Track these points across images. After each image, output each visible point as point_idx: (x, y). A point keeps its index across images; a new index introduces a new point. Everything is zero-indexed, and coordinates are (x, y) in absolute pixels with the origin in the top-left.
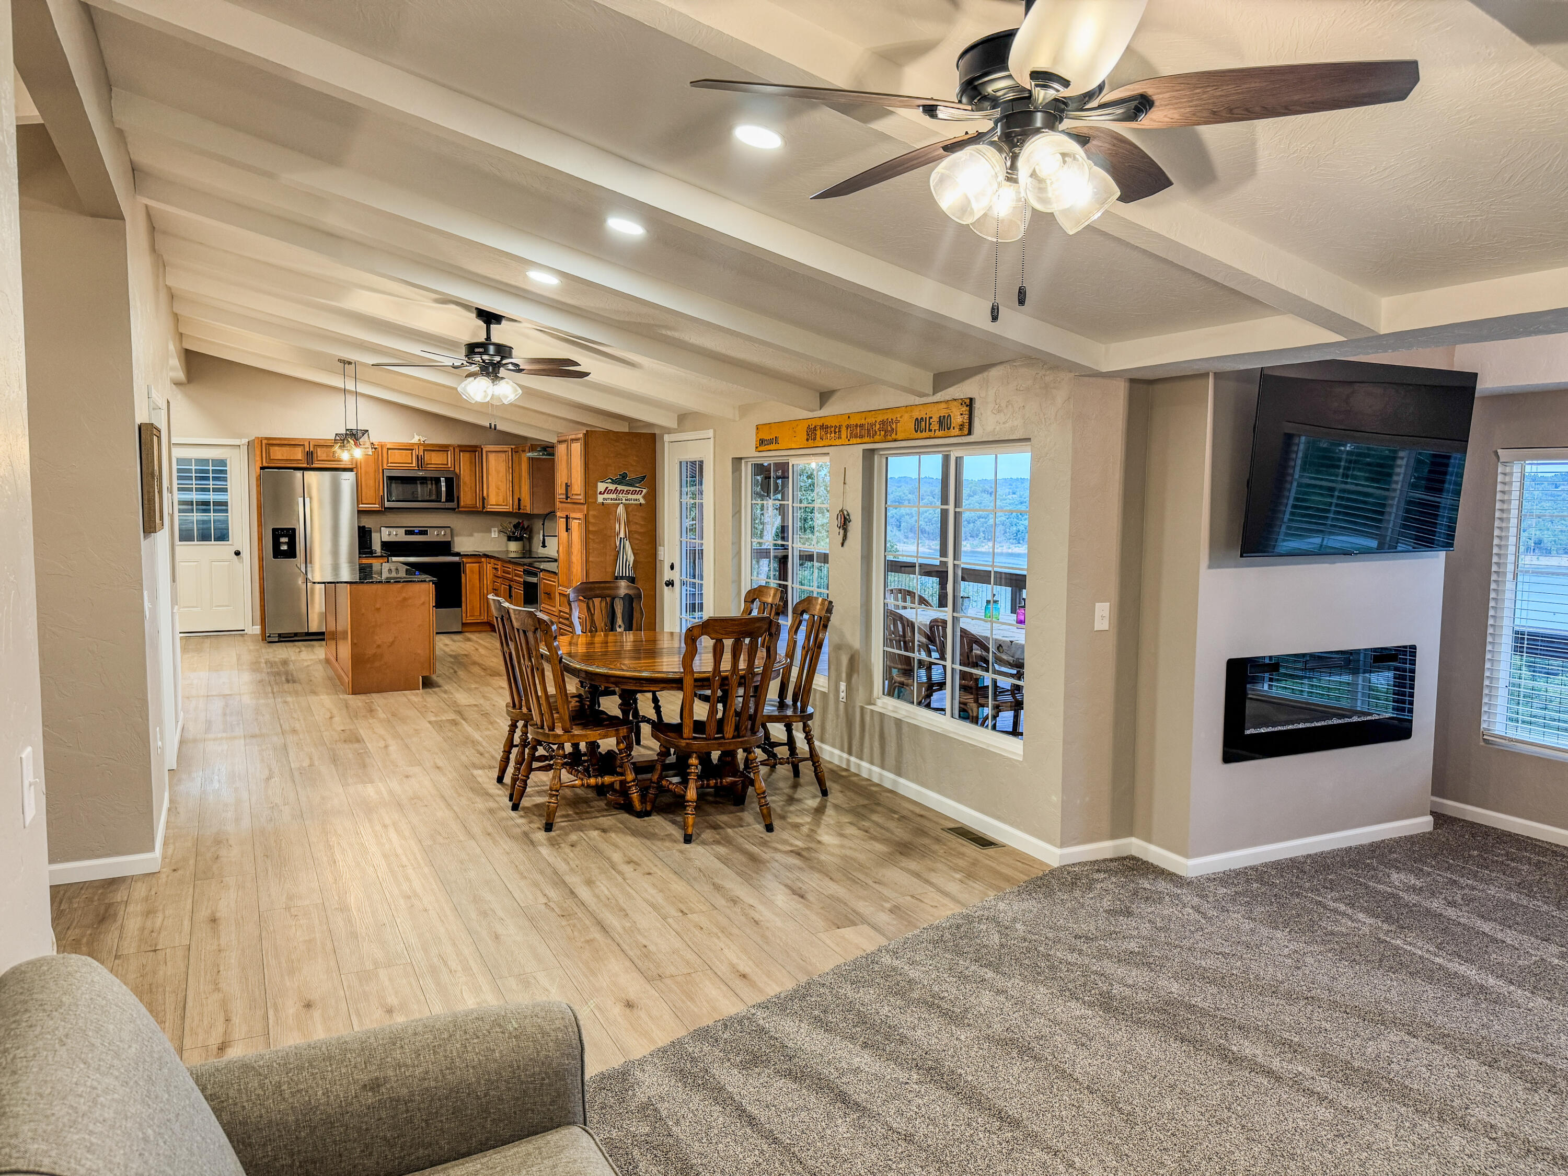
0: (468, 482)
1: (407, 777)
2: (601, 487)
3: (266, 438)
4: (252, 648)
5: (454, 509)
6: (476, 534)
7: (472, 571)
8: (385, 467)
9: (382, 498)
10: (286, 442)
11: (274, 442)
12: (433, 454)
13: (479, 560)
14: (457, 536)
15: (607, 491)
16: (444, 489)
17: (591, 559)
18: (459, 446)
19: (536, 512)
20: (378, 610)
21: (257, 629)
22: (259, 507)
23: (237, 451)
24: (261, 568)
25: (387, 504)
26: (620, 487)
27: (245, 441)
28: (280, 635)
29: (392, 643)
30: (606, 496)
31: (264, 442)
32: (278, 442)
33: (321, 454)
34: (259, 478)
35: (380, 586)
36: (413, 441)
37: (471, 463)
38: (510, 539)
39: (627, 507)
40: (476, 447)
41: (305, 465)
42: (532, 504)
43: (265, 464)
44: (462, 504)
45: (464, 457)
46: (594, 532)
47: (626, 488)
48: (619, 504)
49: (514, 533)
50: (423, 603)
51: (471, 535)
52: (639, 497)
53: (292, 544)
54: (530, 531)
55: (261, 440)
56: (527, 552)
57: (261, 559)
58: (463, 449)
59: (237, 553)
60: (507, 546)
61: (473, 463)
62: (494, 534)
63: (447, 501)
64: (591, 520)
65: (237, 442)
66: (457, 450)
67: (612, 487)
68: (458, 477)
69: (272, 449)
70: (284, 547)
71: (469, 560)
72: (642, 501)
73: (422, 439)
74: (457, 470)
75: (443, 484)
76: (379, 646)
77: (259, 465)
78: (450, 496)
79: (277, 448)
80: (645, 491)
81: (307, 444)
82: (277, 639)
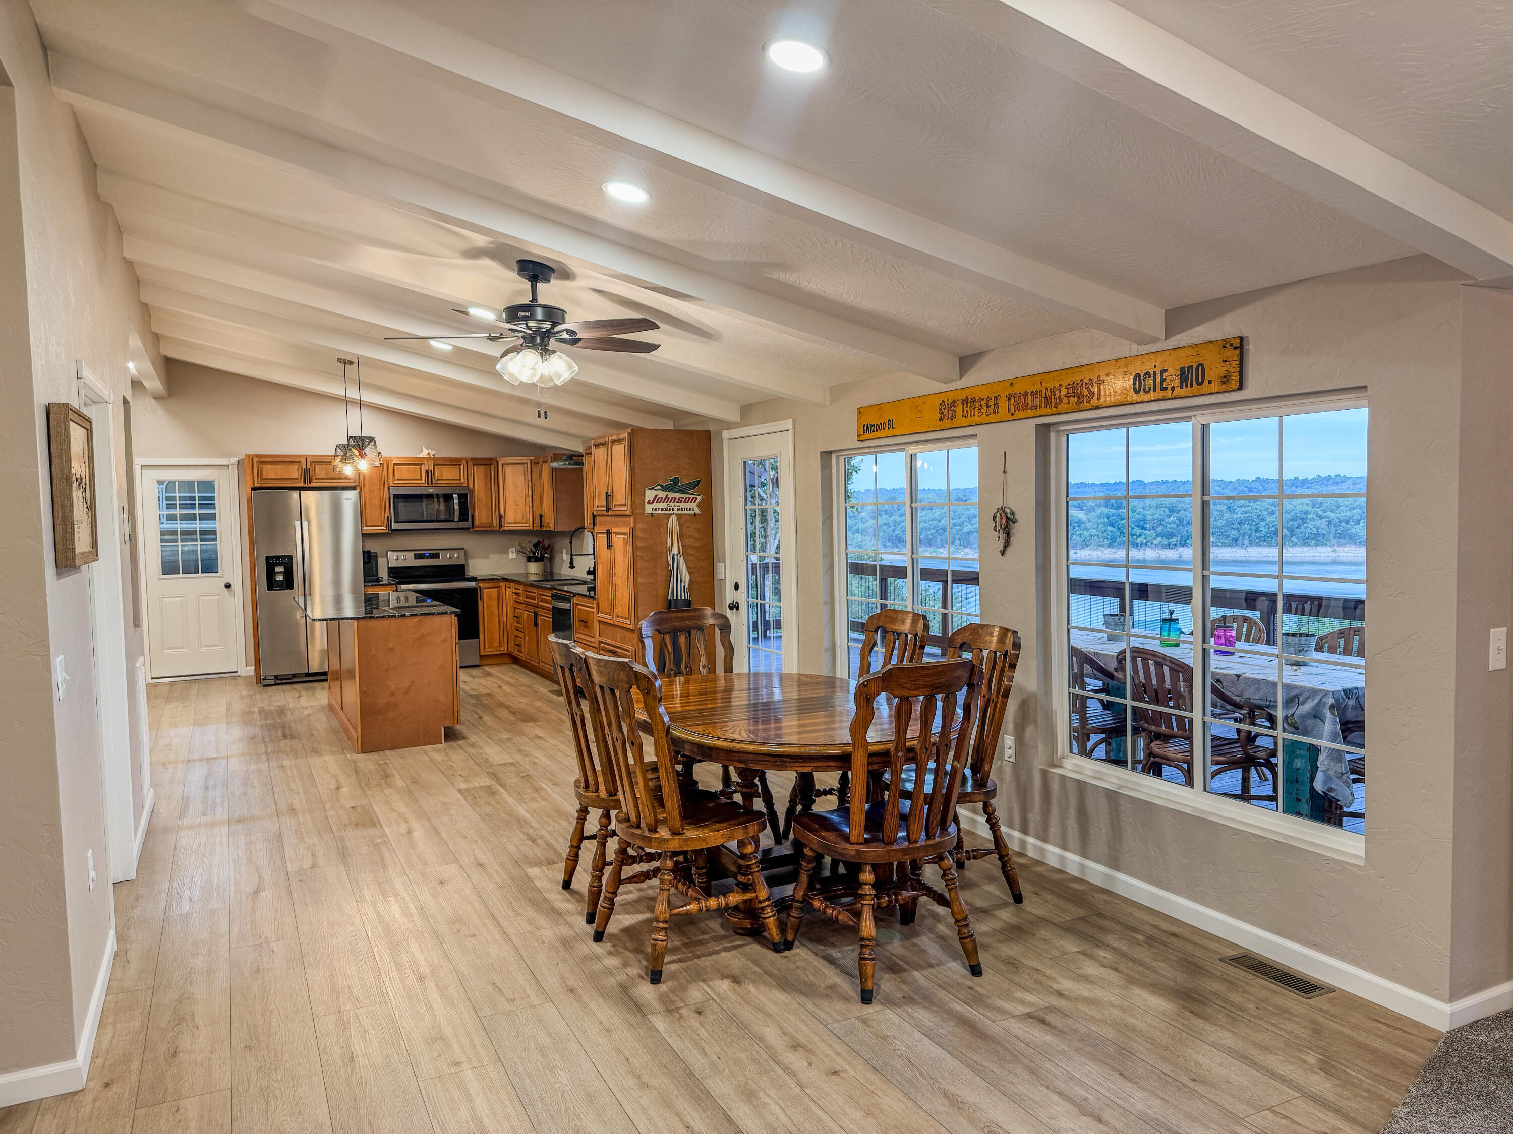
0: (483, 498)
1: (441, 883)
2: (650, 495)
3: (257, 456)
4: (244, 693)
5: (467, 529)
6: (492, 556)
7: (490, 598)
8: (391, 484)
9: (389, 519)
10: (280, 459)
11: (267, 459)
12: (444, 469)
13: (497, 584)
14: (472, 558)
15: (656, 499)
16: (457, 507)
17: (640, 580)
18: (472, 459)
19: (561, 528)
20: (391, 650)
21: (251, 671)
22: (251, 533)
23: (225, 471)
24: (254, 602)
25: (395, 526)
26: (671, 495)
27: (234, 460)
28: (276, 677)
29: (409, 689)
30: (655, 505)
31: (255, 460)
32: (270, 459)
33: (319, 471)
34: (249, 501)
35: (393, 621)
36: (421, 455)
37: (486, 477)
38: (529, 560)
39: (679, 517)
40: (491, 459)
41: (302, 485)
42: (556, 521)
43: (257, 485)
44: (477, 522)
45: (479, 472)
46: (643, 548)
47: (678, 496)
48: (670, 515)
49: (534, 554)
50: (444, 641)
51: (487, 557)
52: (693, 505)
53: (289, 574)
54: (550, 549)
55: (251, 458)
56: (549, 575)
57: (254, 591)
58: (477, 462)
59: (228, 586)
60: (526, 567)
61: (488, 478)
62: (512, 555)
63: (460, 520)
64: (639, 533)
65: (224, 461)
66: (470, 464)
67: (662, 495)
68: (472, 493)
69: (265, 467)
70: (280, 578)
71: (487, 585)
72: (697, 510)
73: (432, 453)
74: (471, 486)
75: (456, 501)
76: (392, 694)
77: (250, 485)
78: (464, 514)
79: (269, 466)
80: (699, 498)
81: (303, 460)
82: (273, 682)
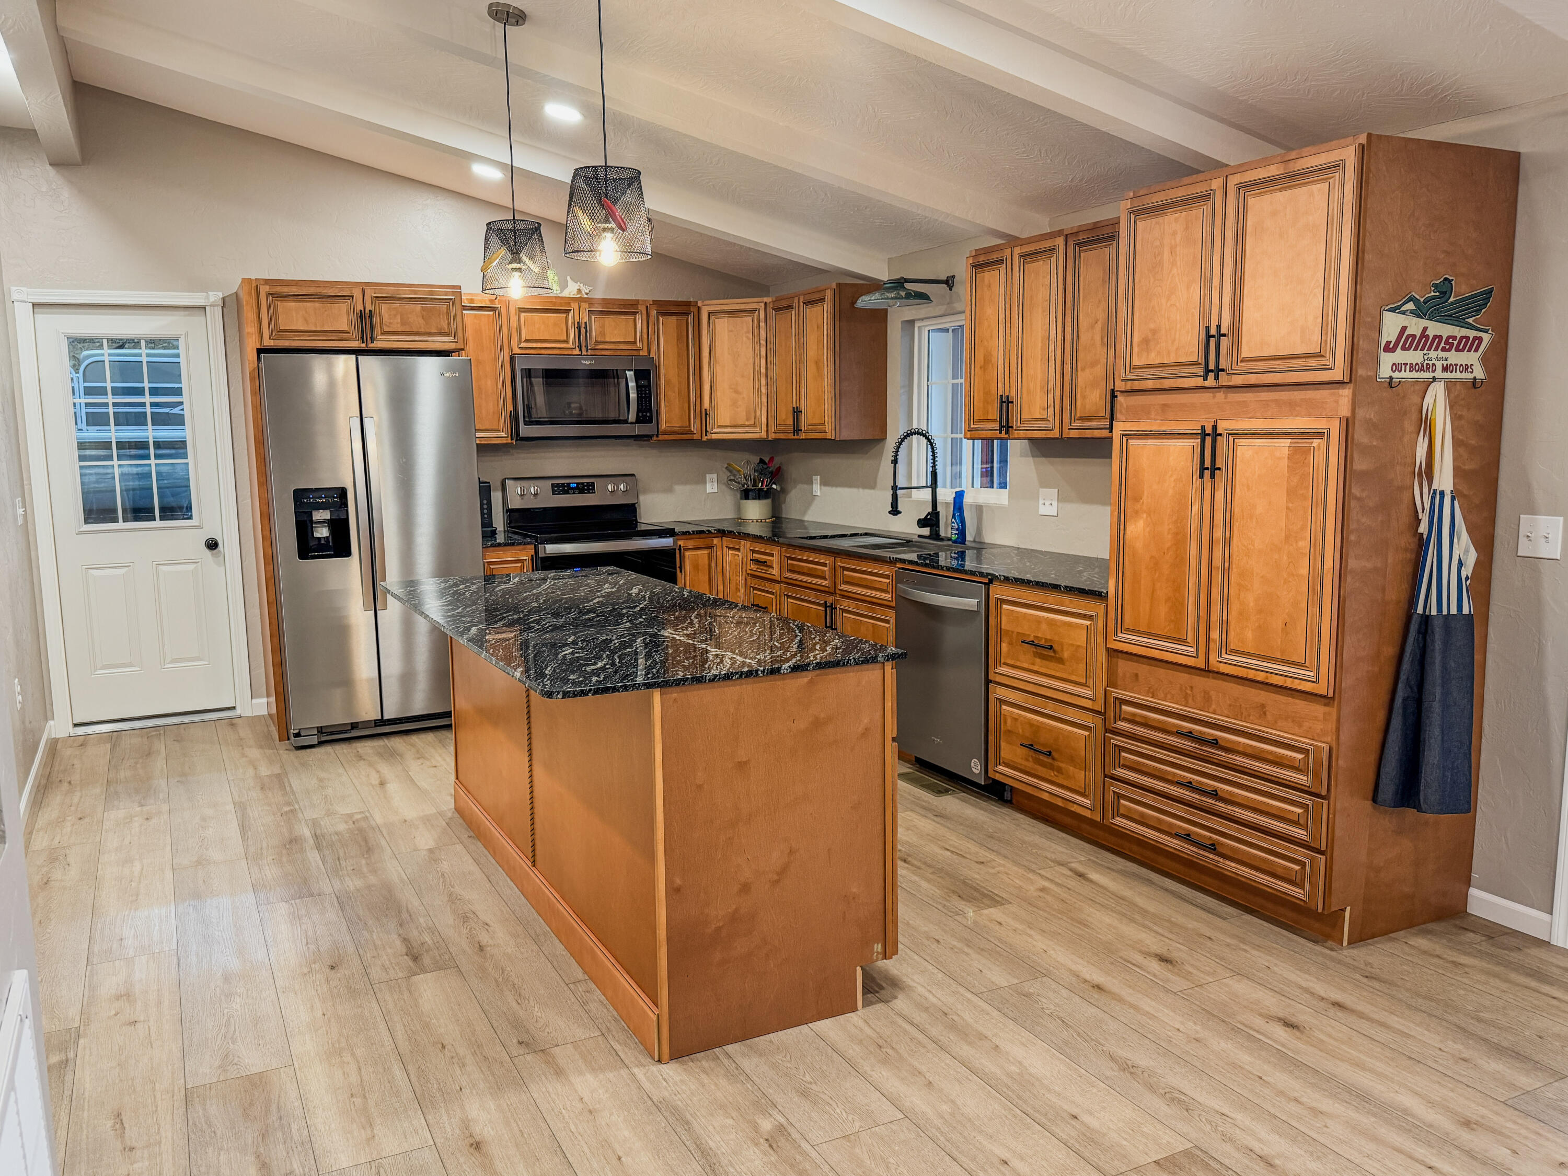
0: (675, 380)
2: (1392, 325)
5: (648, 437)
6: (678, 488)
7: (696, 567)
8: (516, 350)
9: (514, 416)
10: (312, 291)
11: (285, 290)
12: (609, 321)
13: (707, 542)
14: (645, 492)
15: (1405, 341)
16: (633, 395)
18: (656, 302)
19: (846, 435)
21: (262, 706)
22: (260, 442)
23: (197, 320)
24: (272, 580)
25: (525, 430)
26: (1435, 328)
27: (215, 297)
28: (320, 730)
31: (264, 290)
32: (294, 290)
34: (257, 375)
36: (565, 294)
37: (679, 339)
39: (1450, 385)
40: (688, 304)
41: (355, 345)
42: (838, 417)
43: (268, 343)
44: (663, 426)
47: (1446, 330)
48: (1427, 384)
49: (755, 484)
51: (670, 490)
52: (1472, 358)
53: (340, 527)
55: (255, 286)
57: (270, 560)
59: (212, 545)
60: (739, 509)
61: (682, 338)
62: (711, 487)
63: (639, 421)
65: (197, 299)
66: (653, 312)
68: (657, 367)
70: (323, 532)
72: (1479, 373)
73: (585, 290)
74: (653, 354)
75: (632, 384)
78: (646, 411)
79: (292, 305)
80: (1486, 337)
81: (357, 293)
82: (315, 740)
